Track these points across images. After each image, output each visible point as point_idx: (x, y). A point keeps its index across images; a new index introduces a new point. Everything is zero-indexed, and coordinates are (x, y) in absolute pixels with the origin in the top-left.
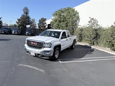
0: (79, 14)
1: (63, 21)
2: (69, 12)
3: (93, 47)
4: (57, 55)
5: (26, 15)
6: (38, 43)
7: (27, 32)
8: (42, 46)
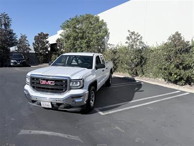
0: (107, 26)
1: (82, 38)
2: (91, 23)
3: (137, 79)
4: (92, 101)
5: (6, 28)
6: (56, 81)
7: (12, 61)
8: (66, 86)
